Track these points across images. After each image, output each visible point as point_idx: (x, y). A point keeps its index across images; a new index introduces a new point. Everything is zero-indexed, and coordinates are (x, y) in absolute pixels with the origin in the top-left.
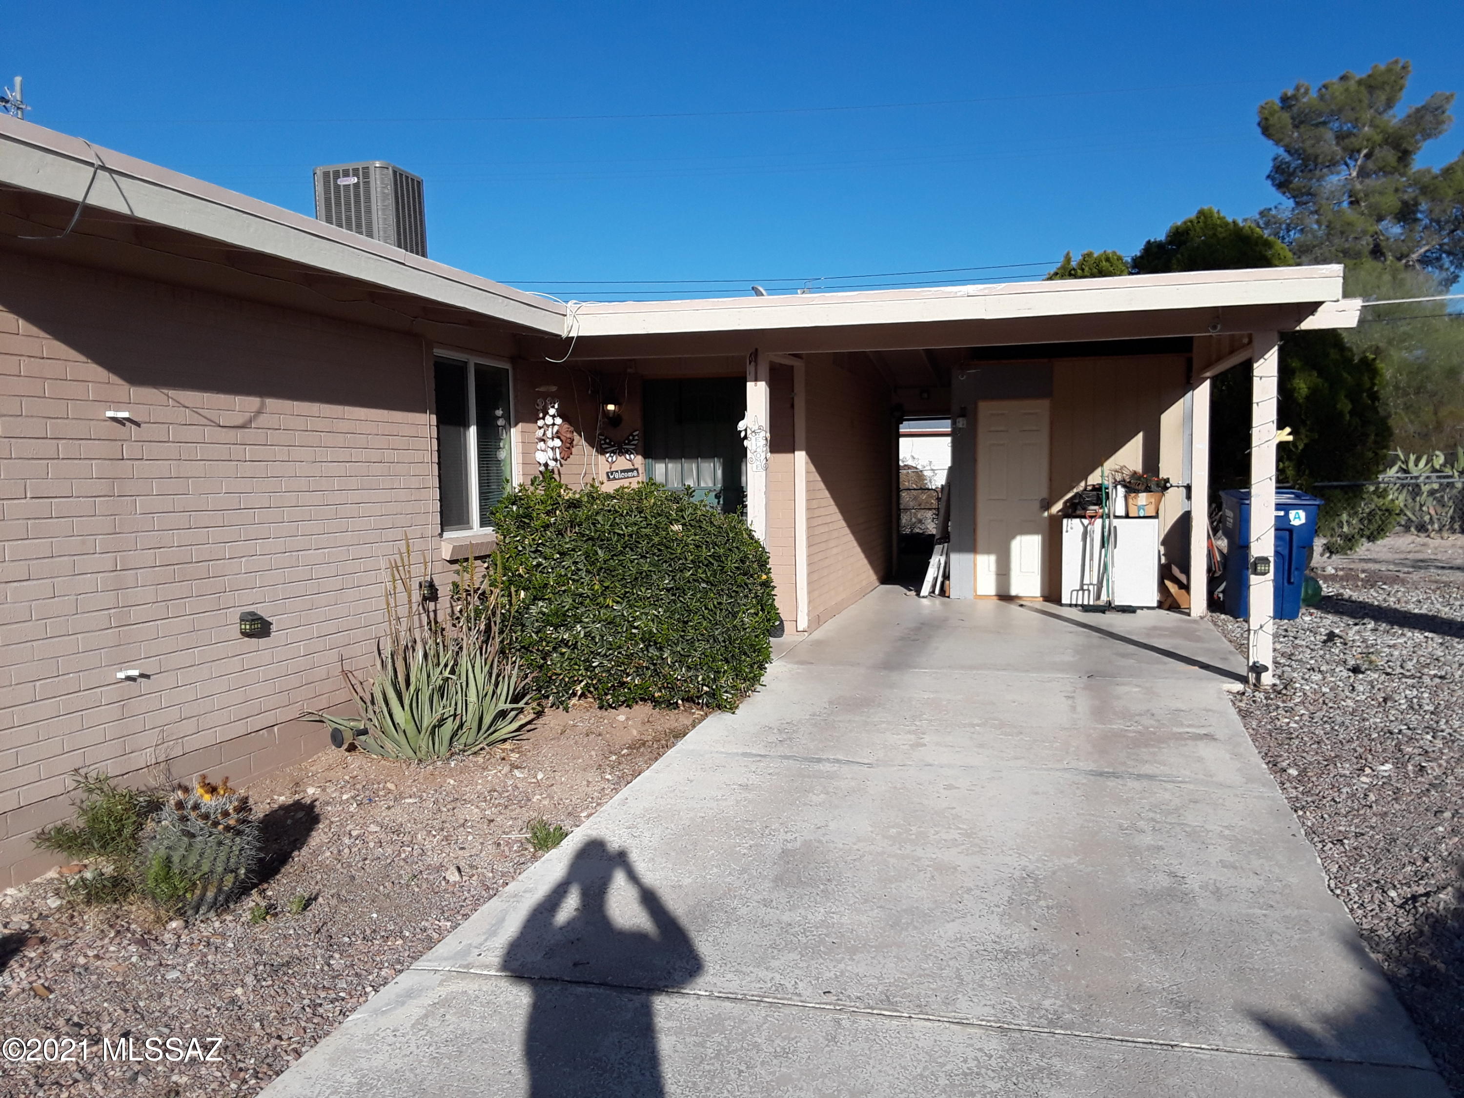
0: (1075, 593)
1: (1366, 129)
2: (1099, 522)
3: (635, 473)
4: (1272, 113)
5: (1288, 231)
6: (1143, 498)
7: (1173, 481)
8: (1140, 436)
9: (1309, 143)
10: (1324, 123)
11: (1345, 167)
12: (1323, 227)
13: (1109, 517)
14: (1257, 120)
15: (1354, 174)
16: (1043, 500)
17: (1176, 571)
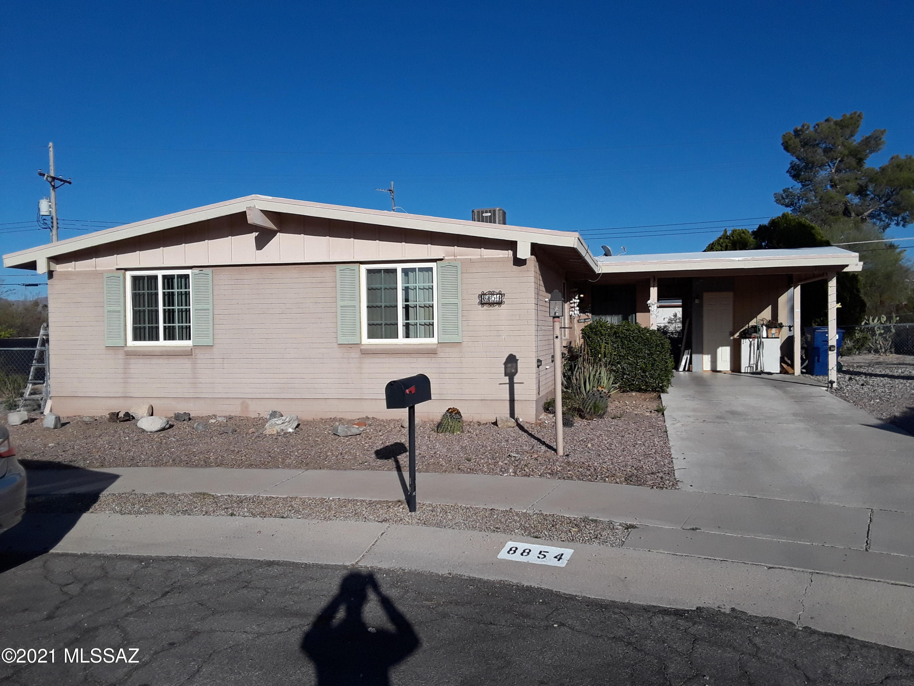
0: (747, 368)
1: (840, 147)
2: (756, 340)
3: (589, 320)
4: (790, 139)
5: (799, 200)
6: (774, 331)
7: (784, 324)
8: (770, 307)
9: (810, 155)
10: (818, 144)
11: (828, 167)
12: (818, 199)
13: (760, 338)
14: (782, 142)
15: (833, 171)
16: (730, 332)
17: (786, 359)
